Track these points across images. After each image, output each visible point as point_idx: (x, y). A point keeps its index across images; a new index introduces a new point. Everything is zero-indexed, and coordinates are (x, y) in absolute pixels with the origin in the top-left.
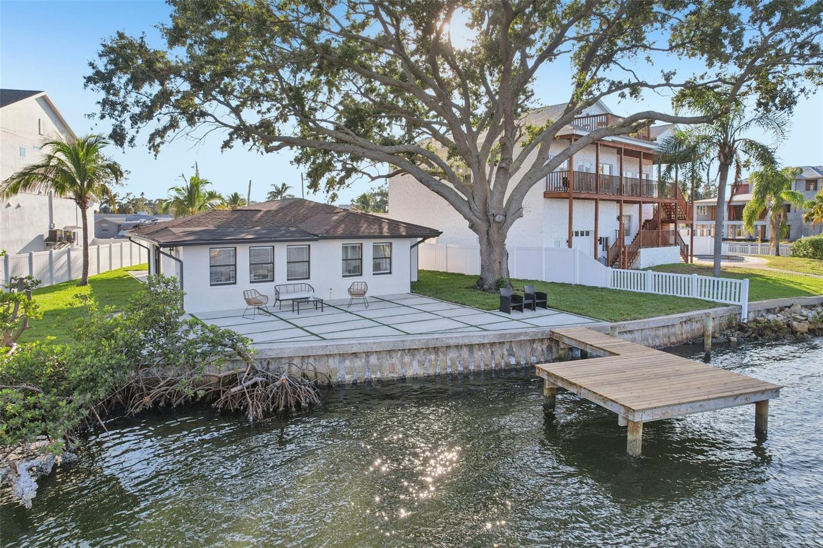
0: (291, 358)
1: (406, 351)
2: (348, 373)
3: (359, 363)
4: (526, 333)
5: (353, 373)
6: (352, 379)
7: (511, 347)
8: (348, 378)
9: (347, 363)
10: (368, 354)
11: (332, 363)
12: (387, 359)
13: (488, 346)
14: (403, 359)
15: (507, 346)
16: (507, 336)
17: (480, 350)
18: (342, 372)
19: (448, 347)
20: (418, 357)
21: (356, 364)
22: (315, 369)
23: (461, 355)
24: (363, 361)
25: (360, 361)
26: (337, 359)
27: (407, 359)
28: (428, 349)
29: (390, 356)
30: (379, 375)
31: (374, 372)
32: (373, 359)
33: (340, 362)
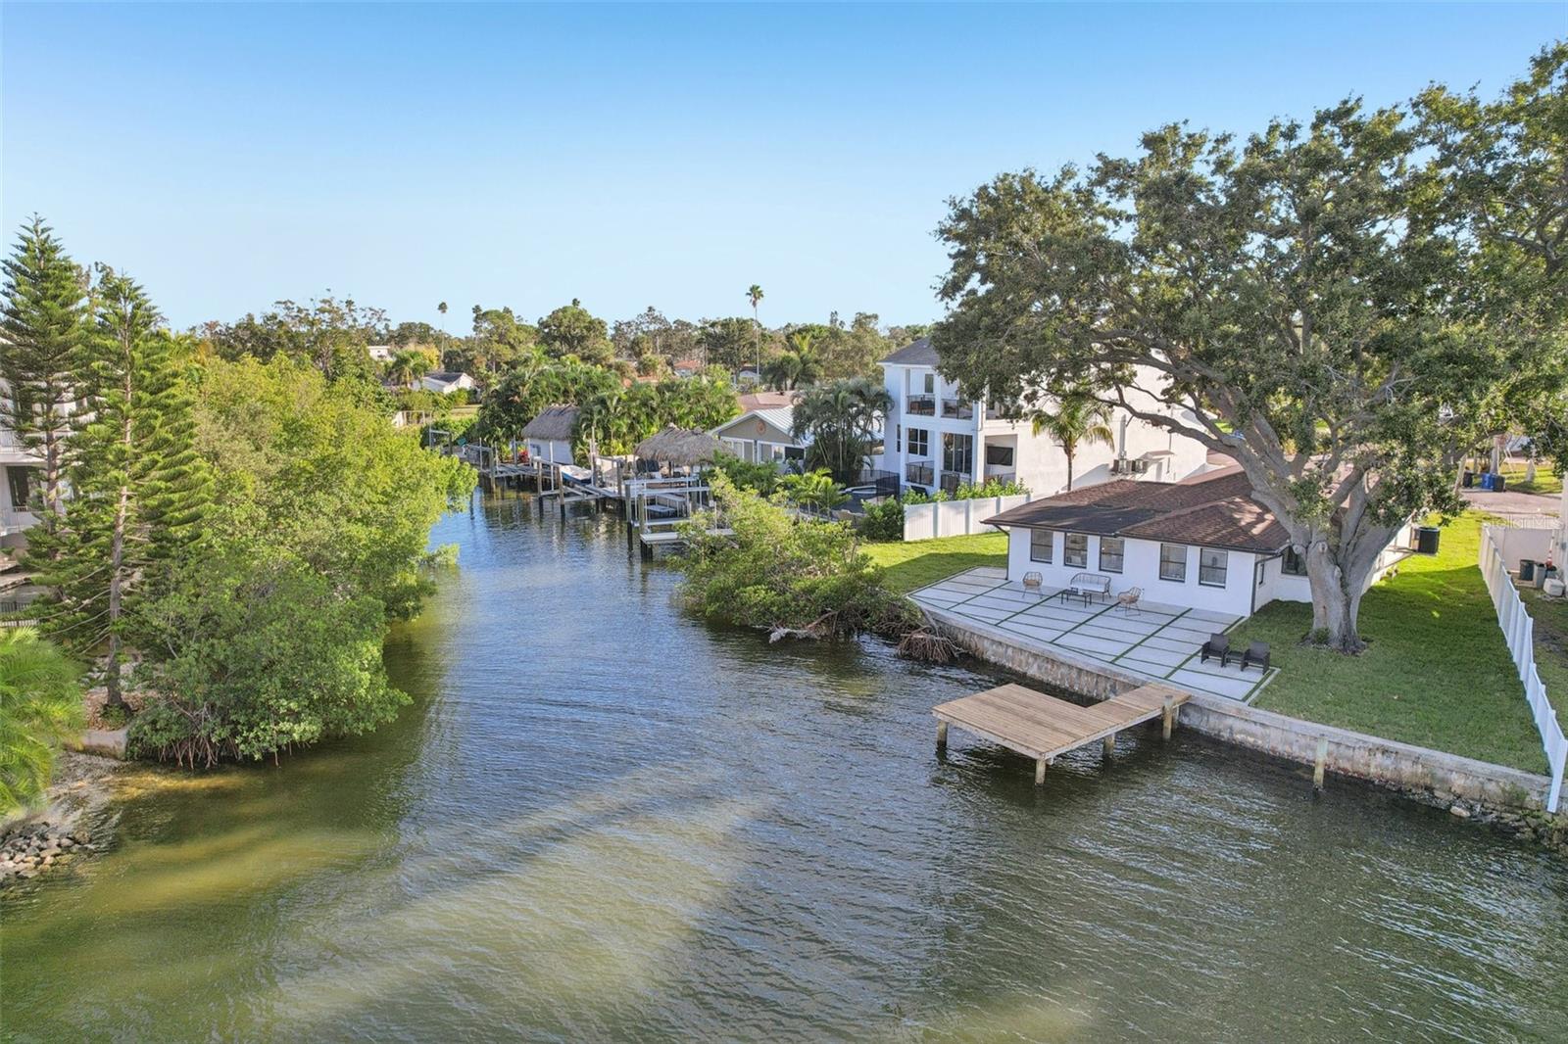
0: (966, 630)
1: (1032, 654)
2: (993, 655)
3: (1001, 650)
5: (996, 657)
6: (995, 661)
7: (1115, 684)
8: (993, 659)
9: (993, 647)
10: (1008, 646)
11: (986, 643)
12: (1018, 655)
13: (1096, 676)
14: (1028, 659)
15: (1111, 683)
17: (1086, 676)
18: (990, 653)
27: (1031, 660)
31: (1008, 661)
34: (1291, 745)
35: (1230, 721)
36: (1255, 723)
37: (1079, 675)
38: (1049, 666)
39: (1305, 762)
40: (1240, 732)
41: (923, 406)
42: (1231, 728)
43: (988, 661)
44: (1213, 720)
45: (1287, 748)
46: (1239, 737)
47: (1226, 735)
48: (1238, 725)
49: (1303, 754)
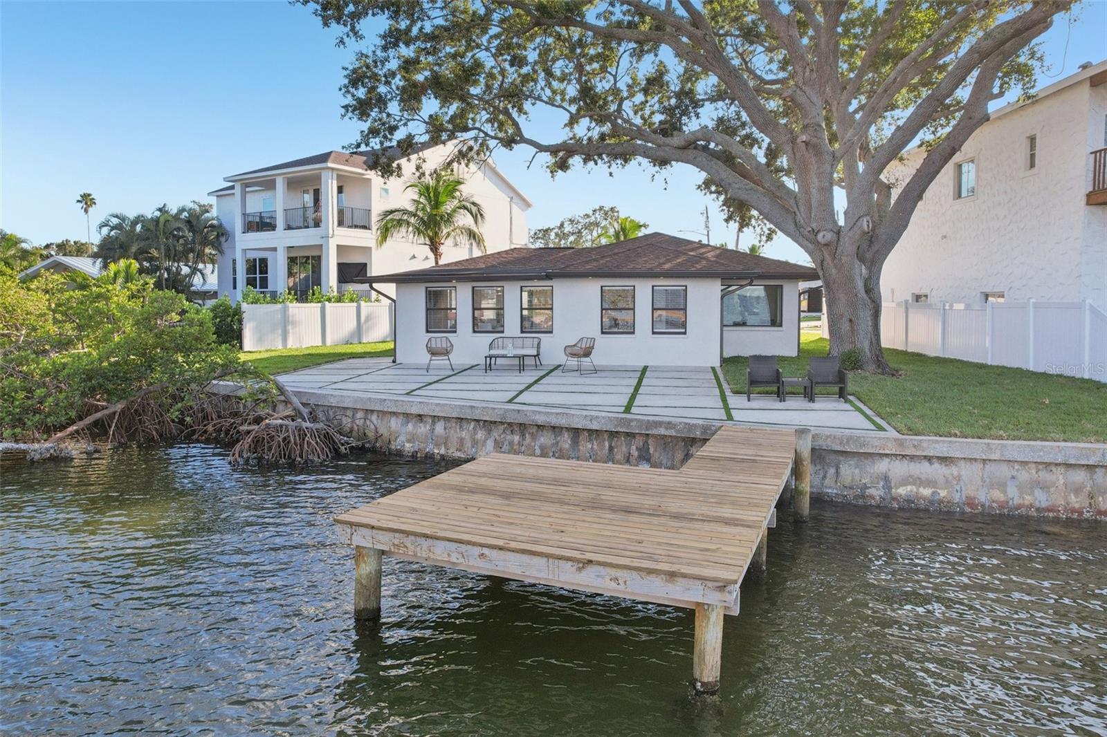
0: (355, 410)
1: (481, 424)
2: (409, 441)
3: (423, 429)
4: (669, 423)
5: (414, 442)
6: (412, 450)
7: (646, 443)
8: (408, 447)
9: (410, 427)
10: (435, 418)
11: (395, 423)
12: (456, 431)
13: (606, 436)
14: (475, 434)
15: (639, 442)
16: (633, 424)
17: (590, 440)
18: (402, 438)
19: (540, 427)
20: (495, 434)
21: (419, 430)
22: (376, 428)
23: (557, 443)
24: (428, 427)
25: (425, 427)
26: (401, 419)
27: (480, 435)
28: (510, 424)
29: (461, 427)
30: (443, 451)
31: (438, 445)
32: (440, 428)
33: (402, 425)
34: (1002, 486)
35: (882, 466)
36: (929, 459)
37: (575, 442)
38: (517, 438)
39: (1033, 513)
40: (904, 482)
41: (262, 224)
42: (886, 479)
43: (399, 453)
44: (849, 472)
45: (998, 495)
46: (902, 491)
47: (876, 492)
48: (898, 469)
49: (1028, 499)
